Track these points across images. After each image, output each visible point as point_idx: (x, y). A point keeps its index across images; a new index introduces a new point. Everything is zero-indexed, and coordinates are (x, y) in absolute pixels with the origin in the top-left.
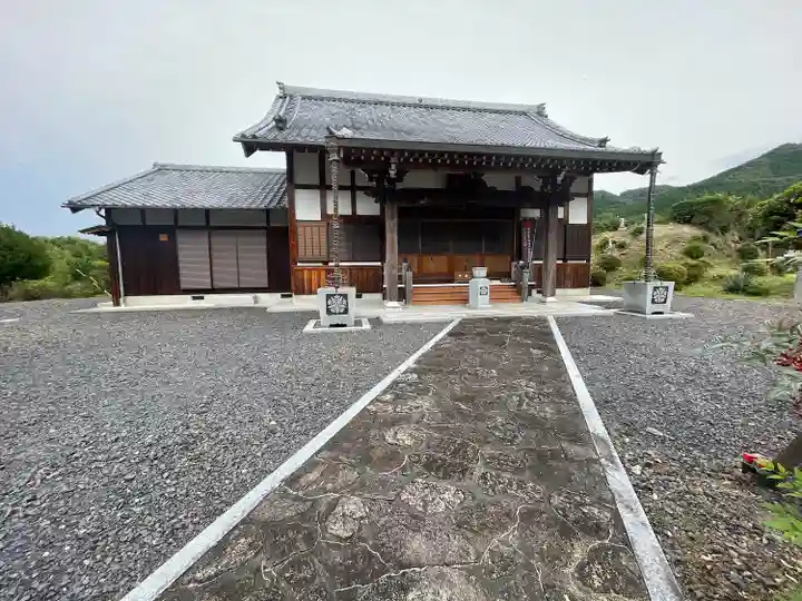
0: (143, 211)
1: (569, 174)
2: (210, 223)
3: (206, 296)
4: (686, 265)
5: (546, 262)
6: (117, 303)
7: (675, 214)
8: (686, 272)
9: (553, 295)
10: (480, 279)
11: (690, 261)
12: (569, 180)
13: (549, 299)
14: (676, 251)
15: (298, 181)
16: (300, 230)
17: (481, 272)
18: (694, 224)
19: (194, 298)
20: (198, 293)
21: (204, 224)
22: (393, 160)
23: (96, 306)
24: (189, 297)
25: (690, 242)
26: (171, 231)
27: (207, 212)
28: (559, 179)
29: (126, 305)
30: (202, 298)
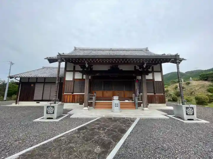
0: (29, 78)
1: (148, 65)
2: (45, 81)
3: (40, 102)
4: (208, 95)
5: (143, 94)
6: (16, 104)
7: (201, 78)
8: (208, 98)
9: (147, 107)
10: (116, 100)
11: (210, 94)
12: (148, 67)
13: (145, 109)
14: (204, 90)
15: (68, 70)
16: (66, 83)
17: (116, 98)
18: (209, 81)
19: (37, 103)
20: (38, 101)
21: (44, 81)
22: (86, 62)
23: (11, 104)
24: (35, 102)
25: (208, 87)
26: (34, 83)
27: (45, 78)
28: (144, 66)
29: (18, 104)
30: (39, 103)
